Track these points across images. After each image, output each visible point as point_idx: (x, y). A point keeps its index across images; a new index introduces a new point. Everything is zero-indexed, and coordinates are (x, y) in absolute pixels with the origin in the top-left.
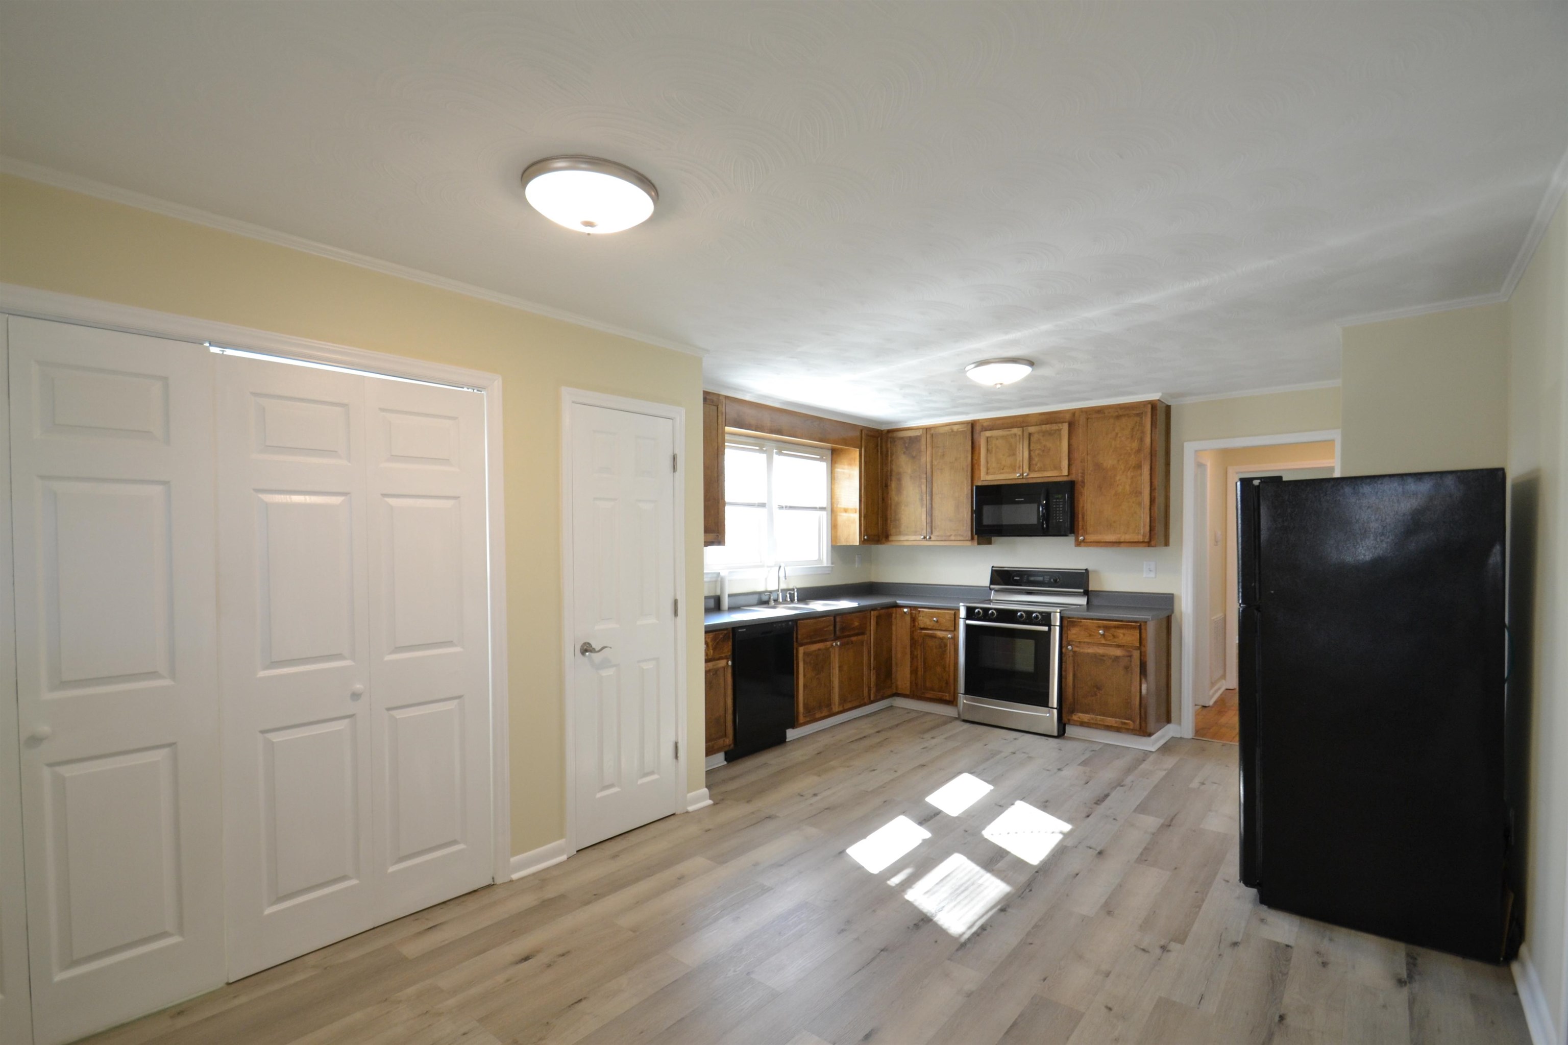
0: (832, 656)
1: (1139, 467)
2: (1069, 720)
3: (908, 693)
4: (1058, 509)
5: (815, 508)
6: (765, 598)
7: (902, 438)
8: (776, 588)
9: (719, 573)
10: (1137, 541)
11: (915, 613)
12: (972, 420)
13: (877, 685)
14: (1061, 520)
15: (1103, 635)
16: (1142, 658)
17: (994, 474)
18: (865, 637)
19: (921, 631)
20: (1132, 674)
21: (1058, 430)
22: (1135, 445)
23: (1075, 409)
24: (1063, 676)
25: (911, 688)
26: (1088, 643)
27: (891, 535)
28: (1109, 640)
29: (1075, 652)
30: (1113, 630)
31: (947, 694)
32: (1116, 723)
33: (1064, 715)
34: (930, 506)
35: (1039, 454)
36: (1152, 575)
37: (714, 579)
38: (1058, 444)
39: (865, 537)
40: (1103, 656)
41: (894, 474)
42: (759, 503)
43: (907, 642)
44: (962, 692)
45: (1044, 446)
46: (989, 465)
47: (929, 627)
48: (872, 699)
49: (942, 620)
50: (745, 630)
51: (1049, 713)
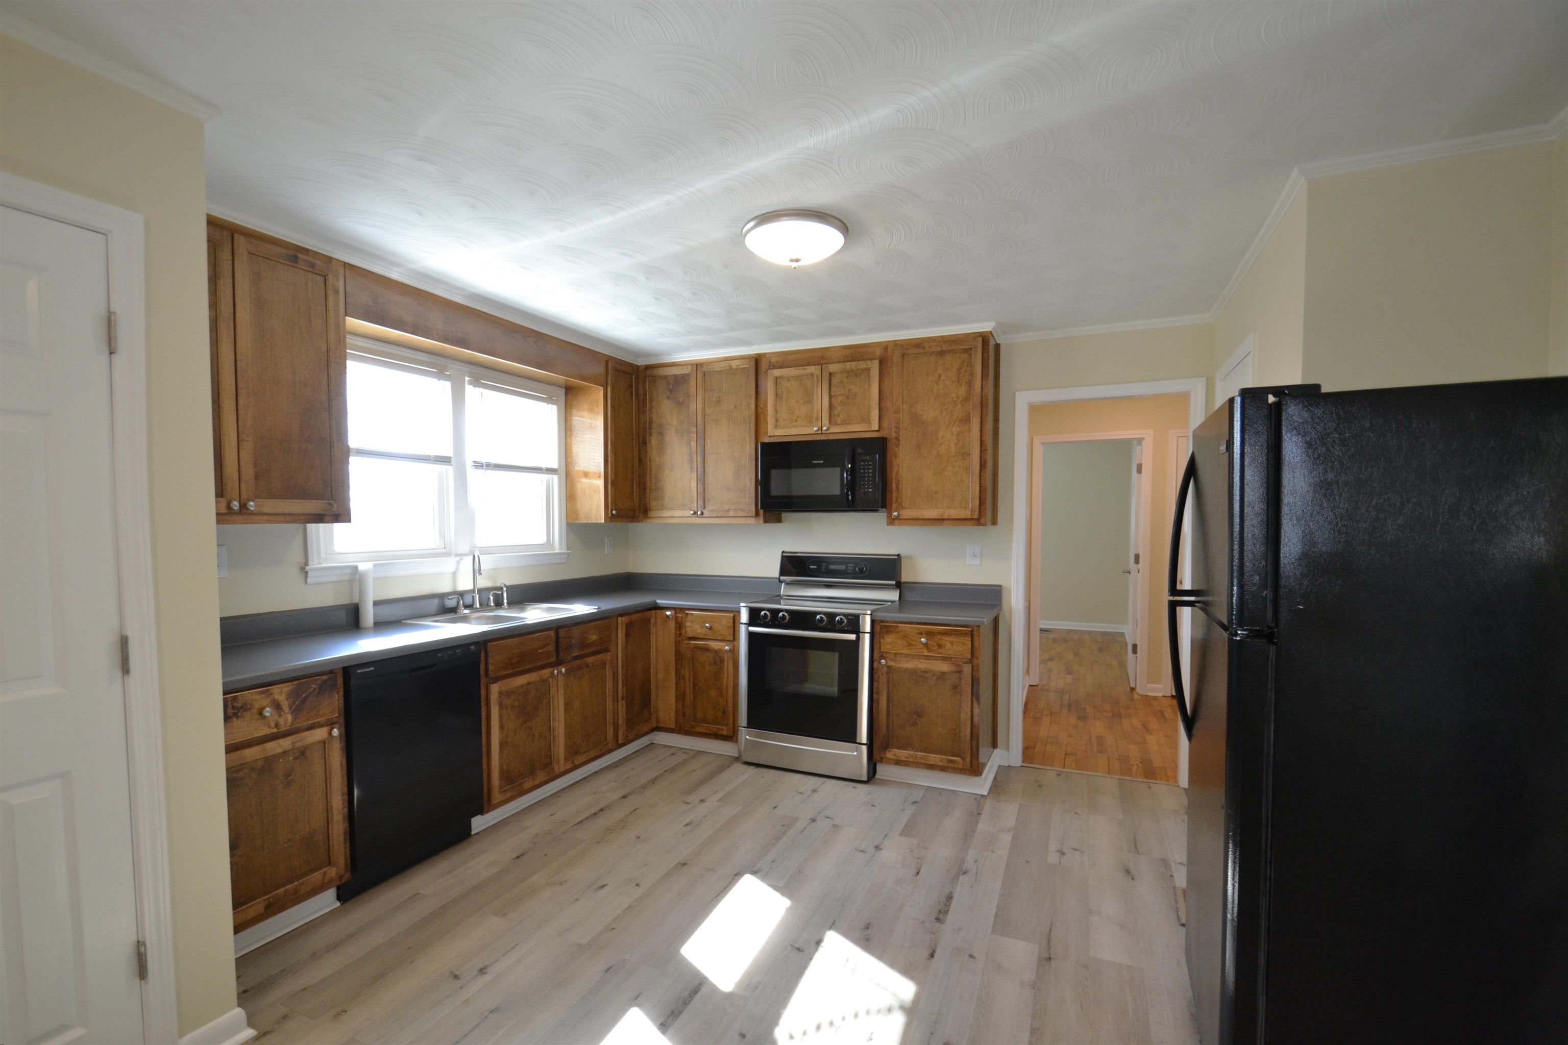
0: (553, 691)
1: (966, 420)
2: (881, 758)
3: (673, 726)
4: (866, 475)
5: (538, 470)
6: (451, 603)
7: (665, 377)
8: (470, 587)
9: (356, 567)
10: (964, 517)
11: (682, 618)
12: (756, 354)
13: (628, 721)
14: (871, 490)
15: (926, 645)
16: (974, 674)
17: (784, 427)
18: (608, 656)
19: (689, 642)
20: (961, 695)
21: (866, 369)
22: (962, 391)
23: (888, 342)
24: (874, 699)
25: (676, 720)
26: (907, 655)
27: (651, 510)
28: (933, 651)
29: (889, 667)
30: (938, 637)
31: (725, 727)
32: (941, 761)
33: (875, 751)
34: (702, 470)
35: (841, 402)
36: (977, 561)
37: (346, 578)
38: (866, 387)
39: (614, 512)
40: (926, 672)
41: (654, 425)
42: (436, 457)
43: (672, 657)
44: (743, 726)
45: (849, 391)
46: (778, 415)
47: (701, 636)
48: (620, 742)
49: (716, 626)
50: (372, 669)
51: (857, 752)
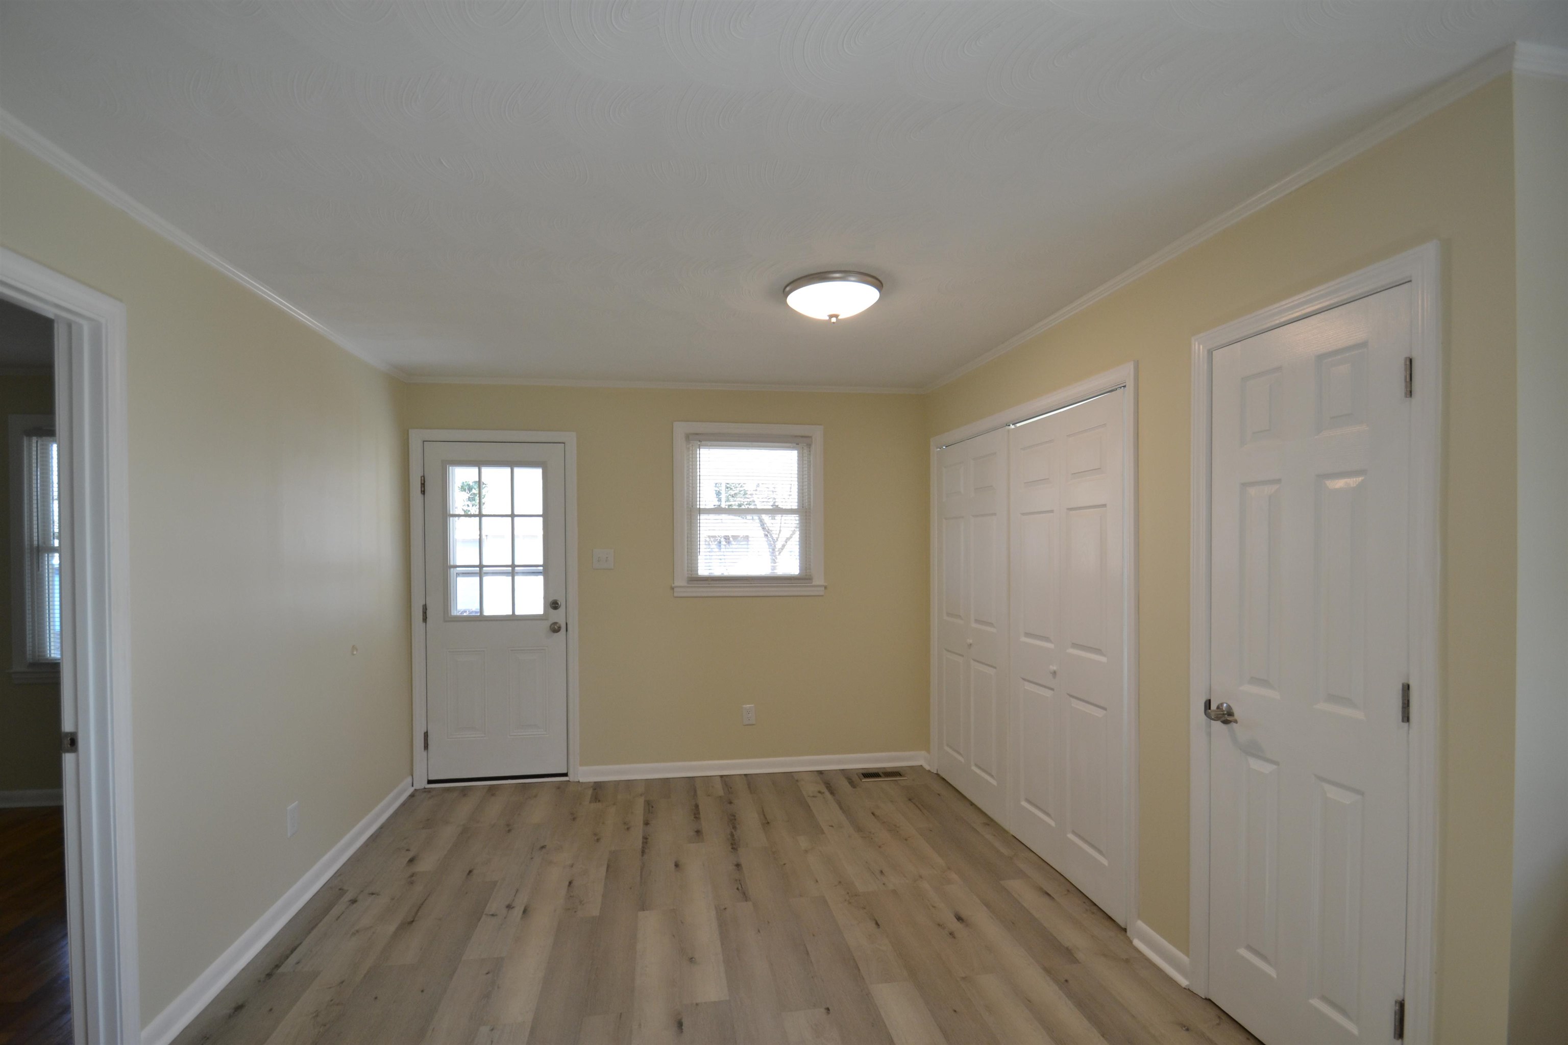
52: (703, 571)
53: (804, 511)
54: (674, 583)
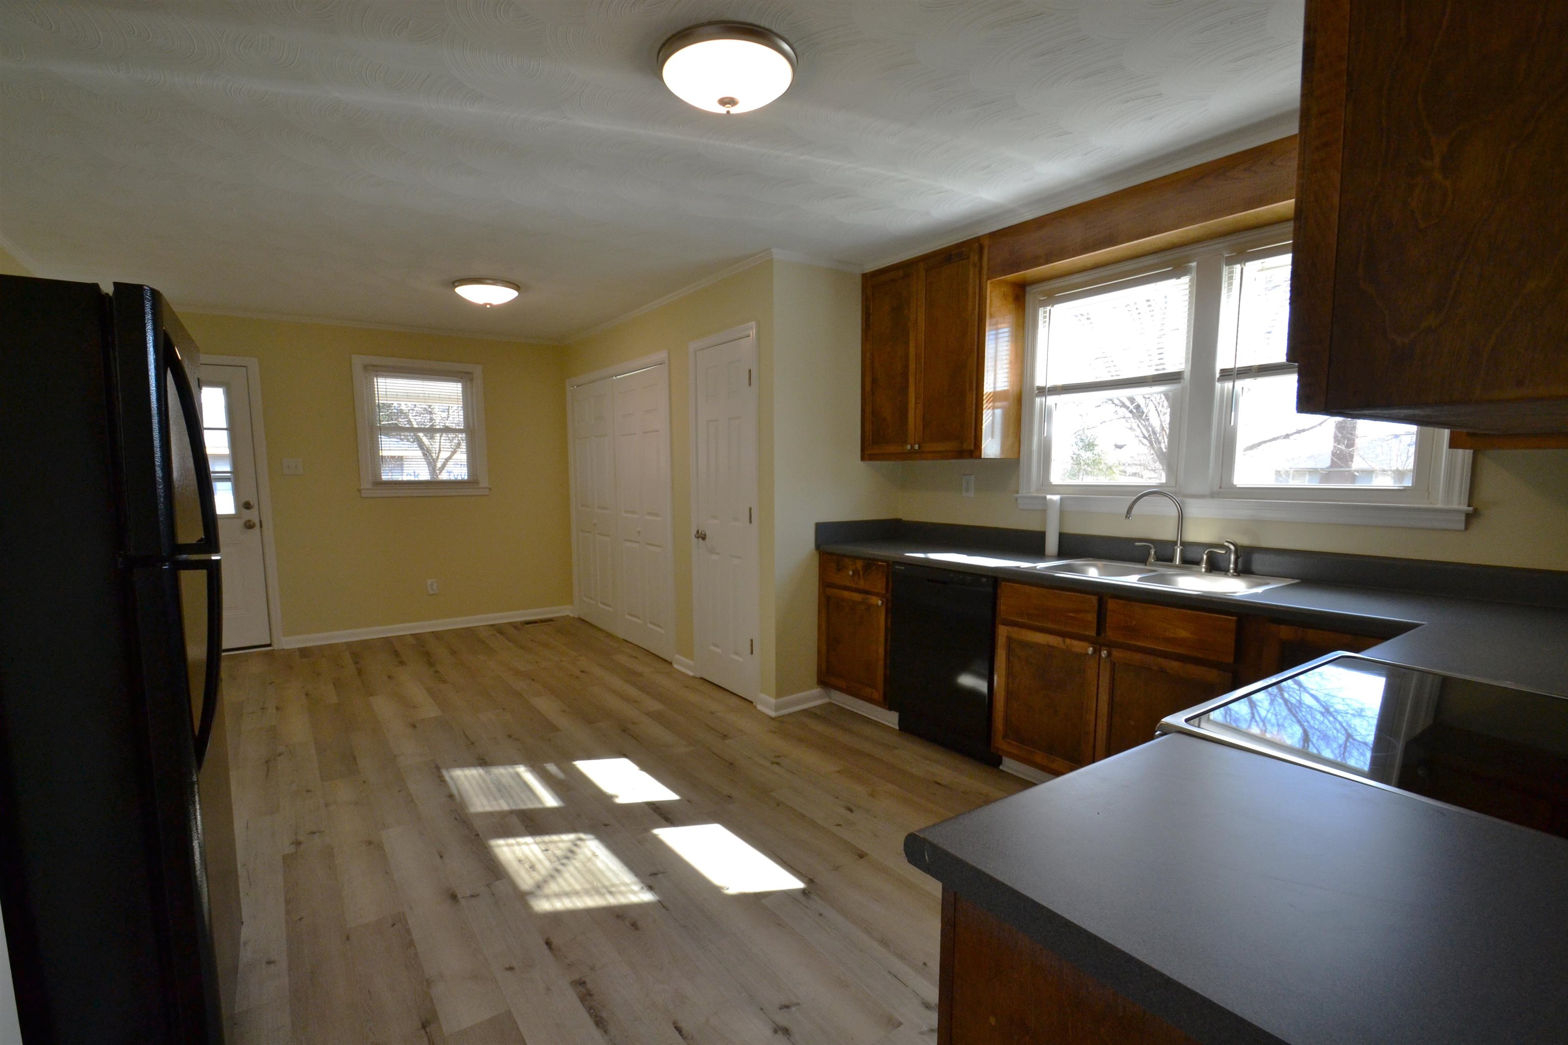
52: (385, 477)
53: (470, 429)
54: (360, 486)
